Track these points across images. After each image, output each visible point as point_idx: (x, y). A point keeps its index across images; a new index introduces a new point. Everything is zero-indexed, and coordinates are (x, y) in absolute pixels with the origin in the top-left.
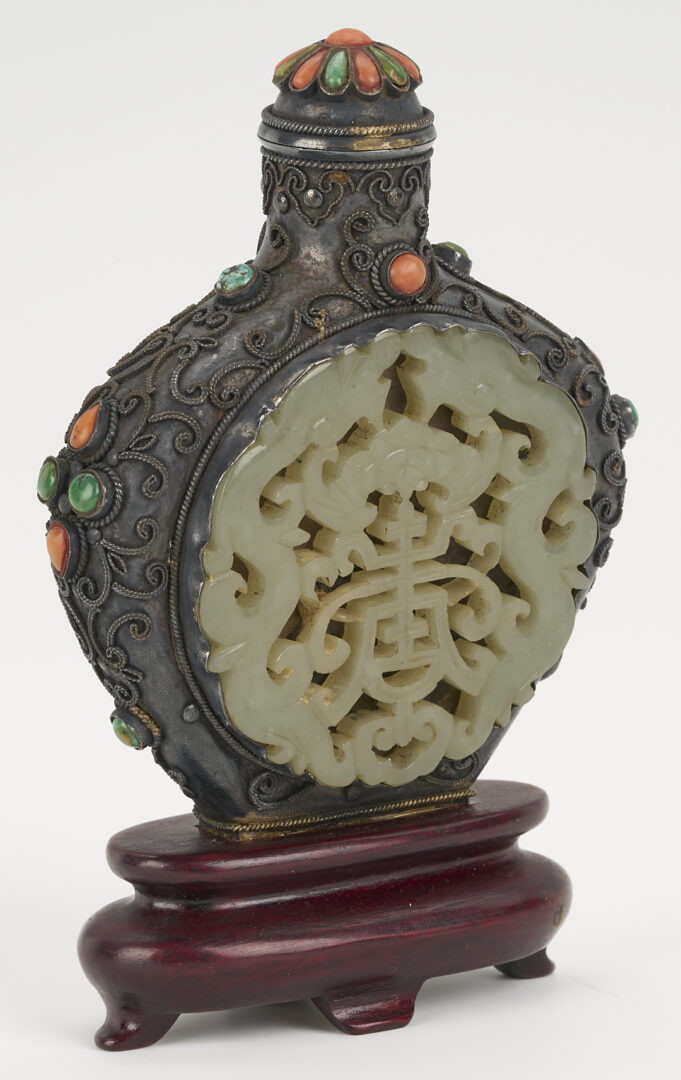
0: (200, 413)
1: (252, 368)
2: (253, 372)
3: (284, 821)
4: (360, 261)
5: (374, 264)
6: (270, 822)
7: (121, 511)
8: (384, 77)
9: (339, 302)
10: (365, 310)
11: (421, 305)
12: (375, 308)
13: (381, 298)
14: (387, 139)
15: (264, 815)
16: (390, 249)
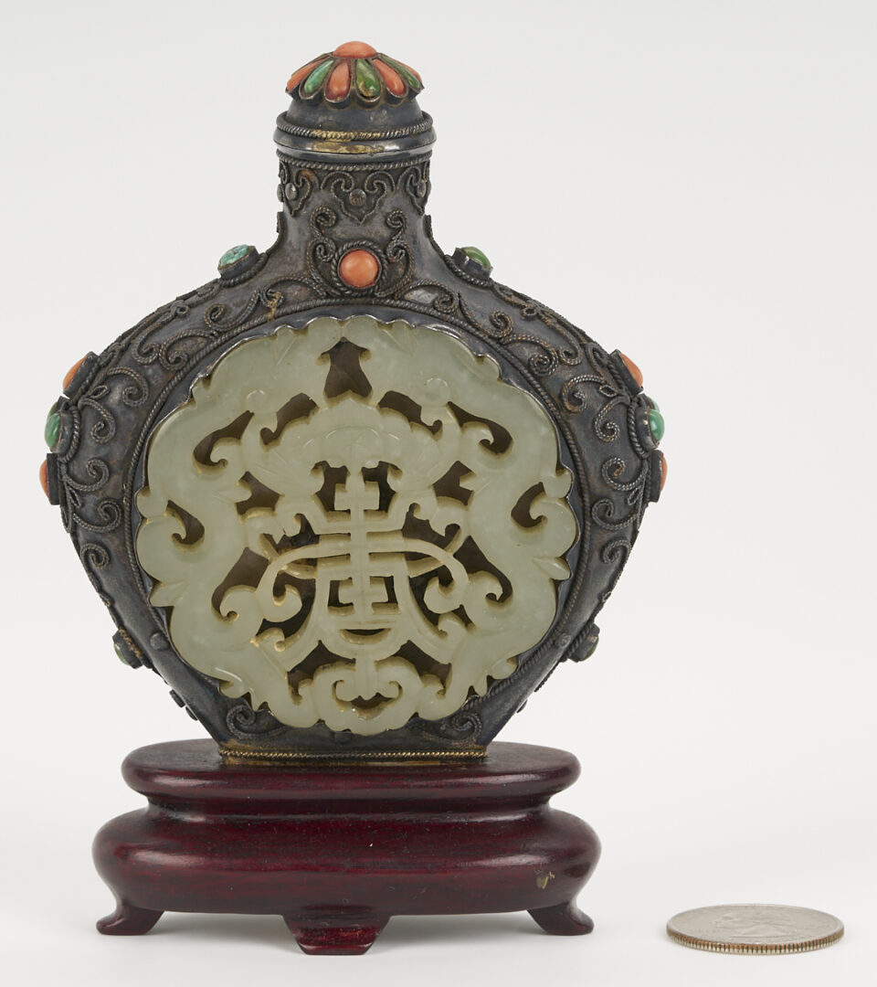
0: (150, 371)
1: (204, 337)
2: (205, 341)
3: (269, 752)
4: (322, 253)
5: (334, 257)
6: (254, 752)
7: (77, 451)
8: (352, 88)
9: (299, 287)
10: (318, 297)
11: (381, 298)
12: (328, 296)
13: (337, 288)
14: (343, 144)
15: (246, 744)
16: (350, 244)
